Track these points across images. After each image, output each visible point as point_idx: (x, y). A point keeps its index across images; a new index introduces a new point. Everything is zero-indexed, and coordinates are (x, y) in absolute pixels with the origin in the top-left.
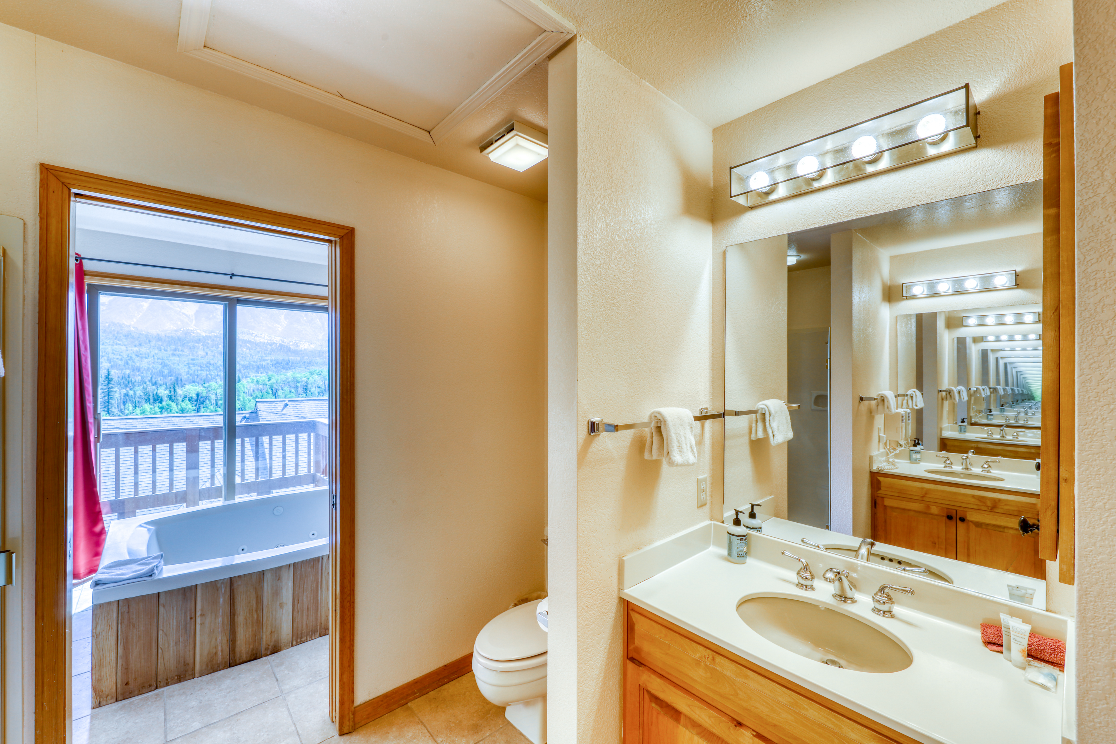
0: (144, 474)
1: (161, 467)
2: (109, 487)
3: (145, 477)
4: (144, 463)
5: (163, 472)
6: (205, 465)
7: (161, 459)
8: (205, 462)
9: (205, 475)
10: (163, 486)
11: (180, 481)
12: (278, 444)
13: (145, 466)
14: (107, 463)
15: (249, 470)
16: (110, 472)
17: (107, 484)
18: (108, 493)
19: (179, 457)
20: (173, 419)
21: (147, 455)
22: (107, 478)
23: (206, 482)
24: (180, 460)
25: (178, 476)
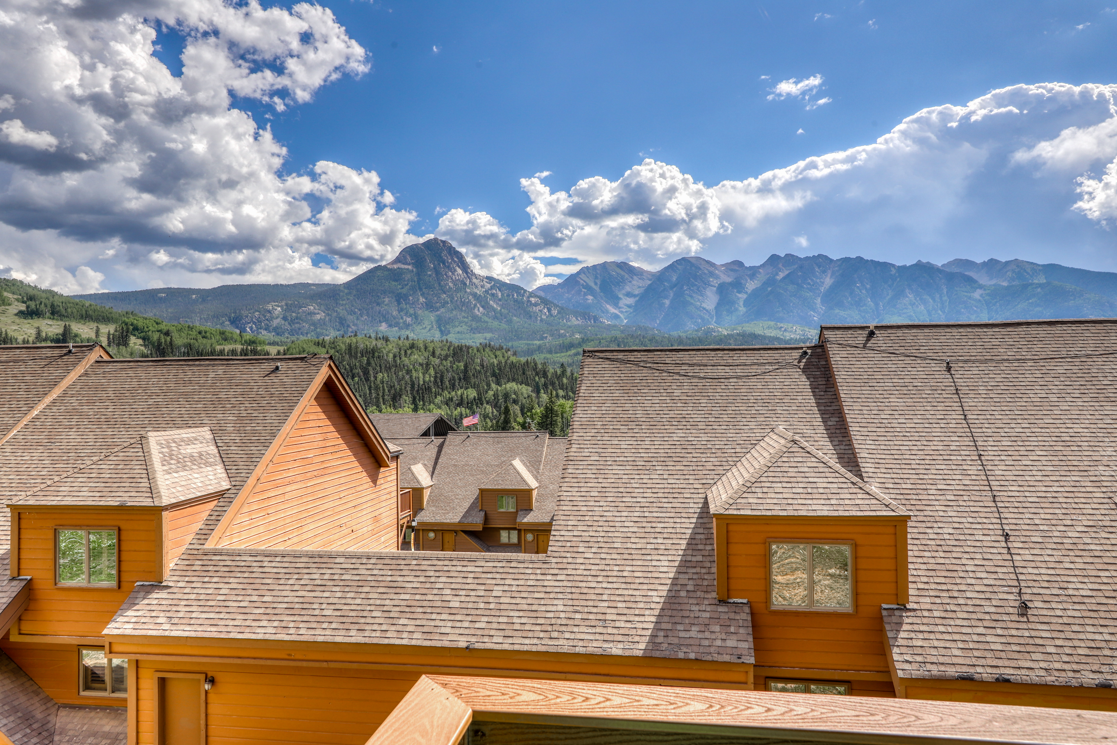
0: (676, 423)
1: (696, 416)
2: (636, 435)
3: (676, 427)
4: (675, 409)
5: (699, 424)
6: (753, 420)
7: (695, 405)
8: (753, 416)
9: (753, 435)
10: (699, 443)
11: (720, 439)
12: (863, 396)
13: (676, 412)
14: (634, 405)
15: (819, 435)
16: (637, 416)
17: (635, 431)
18: (636, 443)
19: (718, 405)
20: (708, 352)
21: (677, 398)
22: (635, 423)
23: (756, 444)
24: (718, 409)
25: (717, 431)
